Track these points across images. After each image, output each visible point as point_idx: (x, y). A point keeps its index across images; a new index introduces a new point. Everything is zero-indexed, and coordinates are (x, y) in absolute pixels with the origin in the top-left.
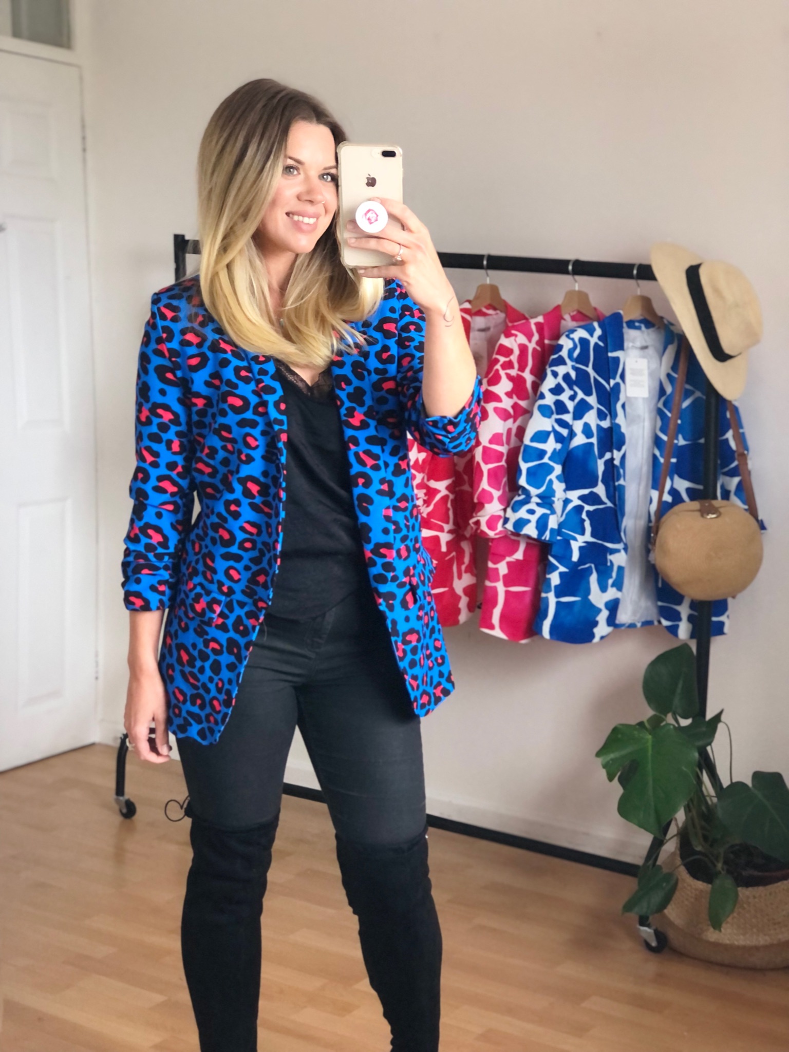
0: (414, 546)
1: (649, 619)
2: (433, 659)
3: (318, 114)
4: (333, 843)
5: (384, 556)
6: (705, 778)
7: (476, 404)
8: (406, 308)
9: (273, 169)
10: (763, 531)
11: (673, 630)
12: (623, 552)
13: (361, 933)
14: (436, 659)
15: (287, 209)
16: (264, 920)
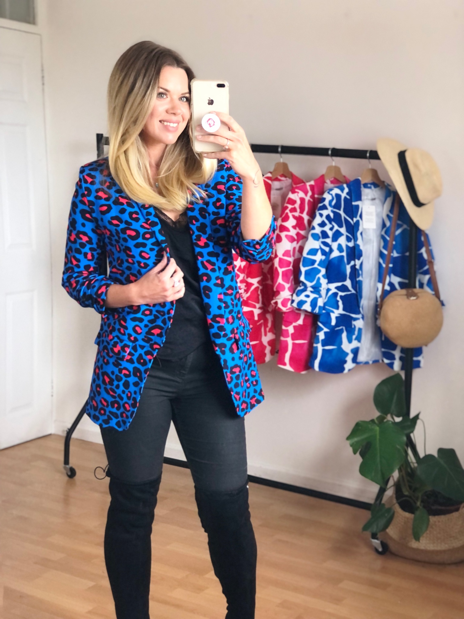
0: (237, 316)
1: (377, 359)
2: (250, 382)
3: (177, 61)
4: (193, 491)
5: (219, 322)
6: (410, 452)
7: (273, 232)
8: (230, 176)
9: (152, 94)
10: (443, 307)
11: (391, 365)
12: (361, 320)
13: (209, 543)
14: (252, 382)
15: (160, 119)
16: (153, 537)
